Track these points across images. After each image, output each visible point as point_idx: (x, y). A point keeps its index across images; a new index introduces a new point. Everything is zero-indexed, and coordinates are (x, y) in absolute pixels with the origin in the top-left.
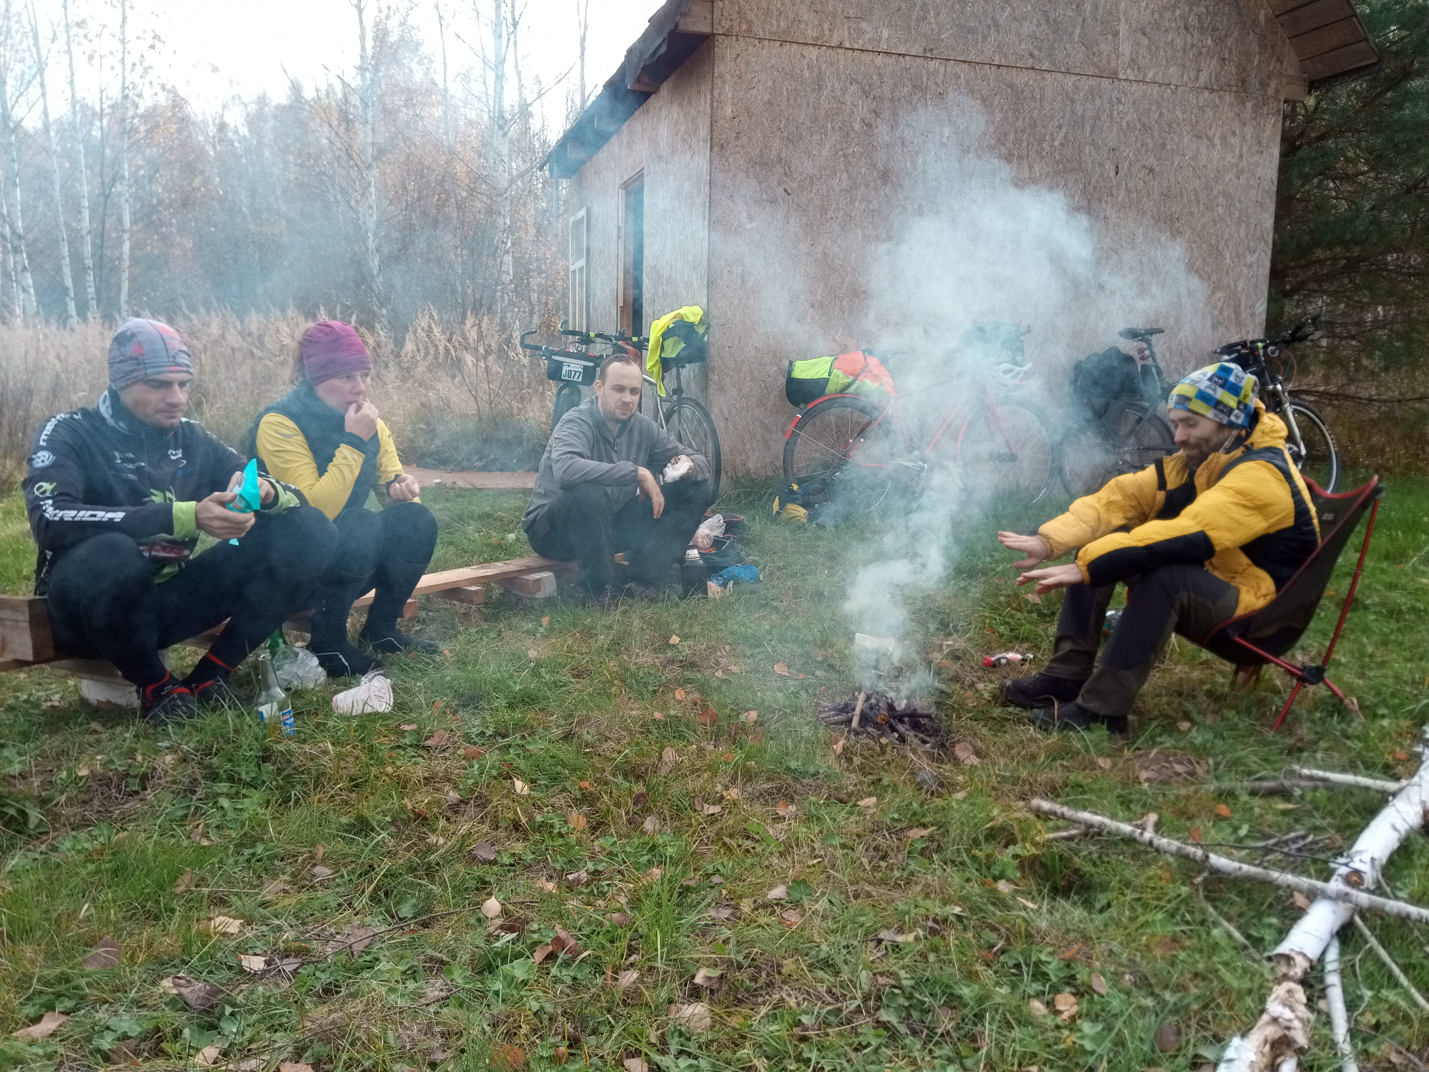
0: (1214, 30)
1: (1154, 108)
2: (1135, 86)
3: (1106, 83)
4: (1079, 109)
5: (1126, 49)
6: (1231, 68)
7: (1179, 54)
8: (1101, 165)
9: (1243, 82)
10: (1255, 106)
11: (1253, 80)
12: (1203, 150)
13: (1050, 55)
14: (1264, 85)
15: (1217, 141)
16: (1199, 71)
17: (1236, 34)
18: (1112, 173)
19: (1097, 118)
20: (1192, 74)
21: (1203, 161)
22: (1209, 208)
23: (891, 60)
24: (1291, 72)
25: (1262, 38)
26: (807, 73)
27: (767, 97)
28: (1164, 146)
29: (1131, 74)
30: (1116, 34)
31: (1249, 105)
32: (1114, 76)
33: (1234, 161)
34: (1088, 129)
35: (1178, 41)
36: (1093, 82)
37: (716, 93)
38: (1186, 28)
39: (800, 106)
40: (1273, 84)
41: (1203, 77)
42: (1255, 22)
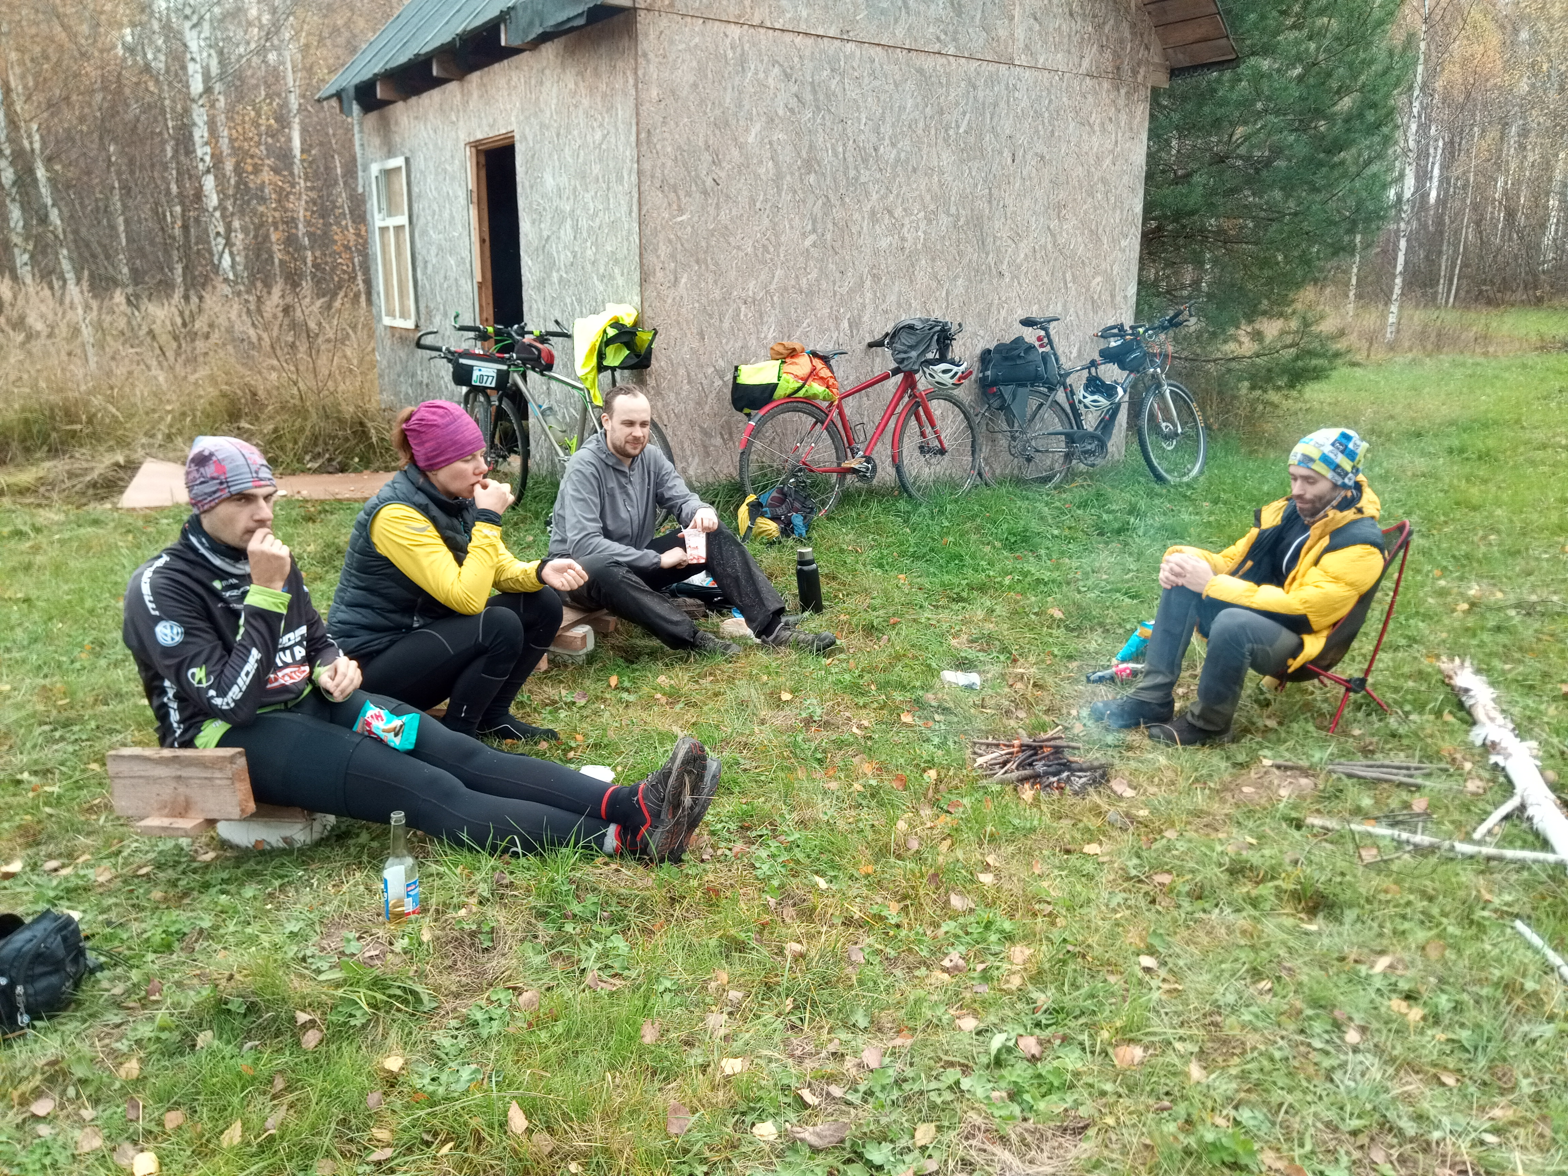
0: (1094, 16)
1: (1044, 94)
2: (1028, 72)
3: (1003, 68)
4: (981, 94)
5: (1020, 33)
6: (1108, 55)
7: (1066, 40)
8: (1000, 153)
9: (1118, 69)
10: (1127, 93)
11: (1126, 67)
12: (1085, 137)
13: (955, 40)
14: (1135, 73)
15: (1097, 128)
16: (1082, 57)
17: (1112, 22)
18: (1009, 160)
19: (996, 105)
20: (1077, 60)
21: (1086, 148)
22: (1091, 194)
23: (810, 41)
24: (1157, 60)
25: (1133, 26)
26: (730, 54)
27: (691, 79)
28: (1053, 132)
29: (1023, 60)
30: (1012, 18)
31: (1123, 91)
32: (1011, 63)
33: (1110, 147)
34: (988, 116)
35: (1064, 27)
36: (992, 67)
37: (640, 73)
38: (1071, 15)
39: (725, 89)
40: (1142, 71)
41: (1086, 63)
42: (1127, 10)
